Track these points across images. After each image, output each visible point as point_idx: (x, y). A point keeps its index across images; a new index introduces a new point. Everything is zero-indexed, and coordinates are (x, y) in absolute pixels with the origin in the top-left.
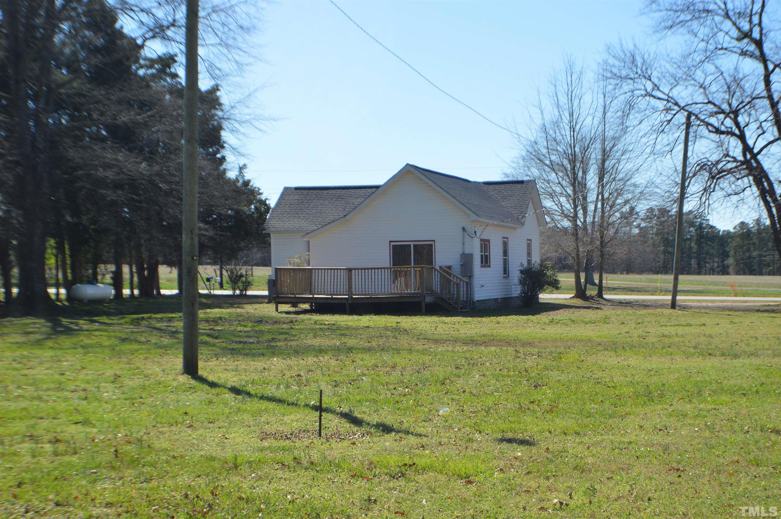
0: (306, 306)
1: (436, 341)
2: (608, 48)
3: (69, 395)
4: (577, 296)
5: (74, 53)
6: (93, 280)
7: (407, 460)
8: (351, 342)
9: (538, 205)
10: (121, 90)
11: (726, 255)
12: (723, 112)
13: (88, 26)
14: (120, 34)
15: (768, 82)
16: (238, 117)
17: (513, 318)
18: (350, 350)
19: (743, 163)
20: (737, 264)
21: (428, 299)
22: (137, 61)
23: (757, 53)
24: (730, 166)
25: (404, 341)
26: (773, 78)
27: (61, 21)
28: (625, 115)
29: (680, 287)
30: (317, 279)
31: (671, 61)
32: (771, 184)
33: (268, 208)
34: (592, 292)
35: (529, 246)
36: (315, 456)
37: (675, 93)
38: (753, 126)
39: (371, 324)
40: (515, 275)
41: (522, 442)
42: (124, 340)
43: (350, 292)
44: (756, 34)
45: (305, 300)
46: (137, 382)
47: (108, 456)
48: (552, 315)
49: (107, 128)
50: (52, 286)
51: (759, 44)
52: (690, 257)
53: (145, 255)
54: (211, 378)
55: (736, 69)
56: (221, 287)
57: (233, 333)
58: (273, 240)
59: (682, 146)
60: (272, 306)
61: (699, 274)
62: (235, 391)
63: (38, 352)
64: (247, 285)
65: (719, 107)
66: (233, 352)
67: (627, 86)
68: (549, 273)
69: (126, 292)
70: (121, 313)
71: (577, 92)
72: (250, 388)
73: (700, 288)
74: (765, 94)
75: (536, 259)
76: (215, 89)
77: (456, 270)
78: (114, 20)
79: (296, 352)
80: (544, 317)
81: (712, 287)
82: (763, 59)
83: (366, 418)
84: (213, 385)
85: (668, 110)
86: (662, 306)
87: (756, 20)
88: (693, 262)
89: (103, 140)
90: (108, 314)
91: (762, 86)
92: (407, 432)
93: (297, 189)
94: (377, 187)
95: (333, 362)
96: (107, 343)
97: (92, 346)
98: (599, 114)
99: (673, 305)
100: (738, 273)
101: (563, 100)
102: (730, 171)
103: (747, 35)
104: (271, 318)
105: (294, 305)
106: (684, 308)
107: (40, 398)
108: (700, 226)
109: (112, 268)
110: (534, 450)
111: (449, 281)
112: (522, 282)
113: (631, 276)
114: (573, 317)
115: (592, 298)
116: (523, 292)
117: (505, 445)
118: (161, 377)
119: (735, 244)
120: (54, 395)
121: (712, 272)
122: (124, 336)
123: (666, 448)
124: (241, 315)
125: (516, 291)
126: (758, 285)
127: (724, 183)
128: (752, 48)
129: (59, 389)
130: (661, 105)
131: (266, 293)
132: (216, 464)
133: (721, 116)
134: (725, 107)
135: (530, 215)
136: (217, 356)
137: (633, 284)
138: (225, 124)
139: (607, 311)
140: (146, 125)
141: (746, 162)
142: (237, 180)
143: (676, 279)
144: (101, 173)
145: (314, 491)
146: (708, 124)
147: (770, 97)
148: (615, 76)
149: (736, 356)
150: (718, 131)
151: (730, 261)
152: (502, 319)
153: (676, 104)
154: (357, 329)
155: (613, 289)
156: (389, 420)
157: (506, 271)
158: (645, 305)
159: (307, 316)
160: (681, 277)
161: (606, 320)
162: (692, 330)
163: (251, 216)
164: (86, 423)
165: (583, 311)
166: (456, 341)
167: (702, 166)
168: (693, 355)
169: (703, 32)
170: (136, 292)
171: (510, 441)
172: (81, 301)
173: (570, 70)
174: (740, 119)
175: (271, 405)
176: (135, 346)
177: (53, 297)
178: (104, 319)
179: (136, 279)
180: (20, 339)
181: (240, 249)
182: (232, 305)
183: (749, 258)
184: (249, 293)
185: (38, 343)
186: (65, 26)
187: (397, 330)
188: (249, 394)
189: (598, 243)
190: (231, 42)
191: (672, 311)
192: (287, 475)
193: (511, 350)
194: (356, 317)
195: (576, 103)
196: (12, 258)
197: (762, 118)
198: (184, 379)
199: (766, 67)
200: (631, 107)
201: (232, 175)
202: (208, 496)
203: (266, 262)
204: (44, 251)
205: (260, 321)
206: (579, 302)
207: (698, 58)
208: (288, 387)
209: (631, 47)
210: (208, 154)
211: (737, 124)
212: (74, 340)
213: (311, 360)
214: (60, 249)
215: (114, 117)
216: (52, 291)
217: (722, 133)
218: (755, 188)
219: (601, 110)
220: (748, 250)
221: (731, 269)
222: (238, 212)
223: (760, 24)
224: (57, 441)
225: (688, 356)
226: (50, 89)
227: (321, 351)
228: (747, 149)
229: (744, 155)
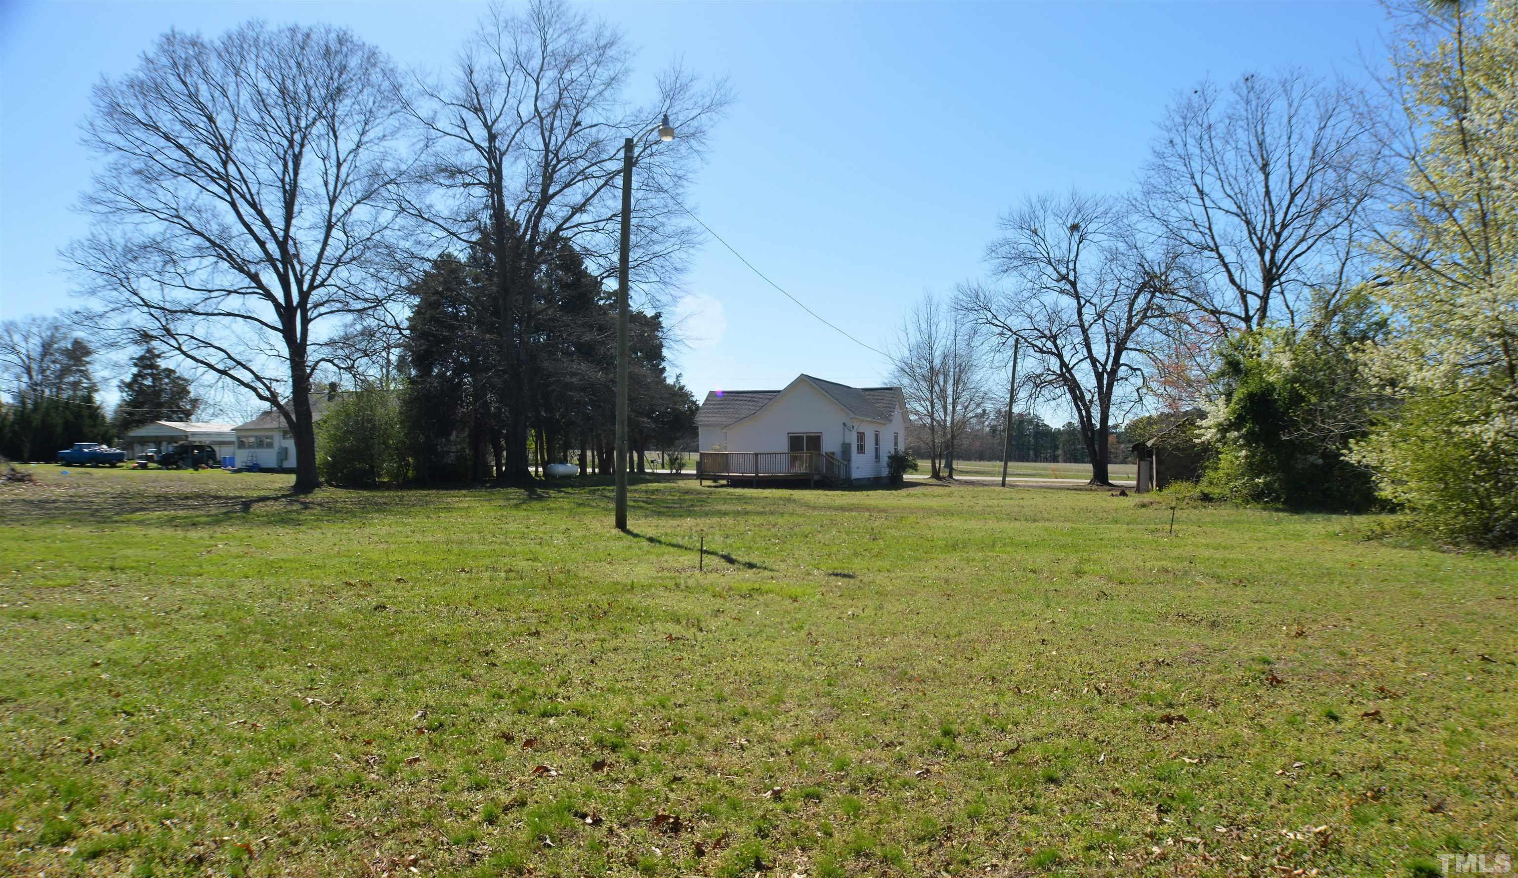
0: (724, 482)
1: (815, 508)
2: (958, 287)
3: (529, 541)
4: (932, 477)
5: (550, 288)
6: (564, 461)
7: (757, 586)
8: (749, 508)
9: (903, 405)
10: (584, 317)
11: (1056, 447)
12: (1045, 336)
13: (560, 267)
14: (585, 274)
15: (1080, 314)
16: (672, 337)
17: (880, 492)
18: (747, 513)
19: (1060, 376)
20: (1065, 455)
21: (816, 478)
22: (598, 293)
23: (1072, 291)
24: (1050, 378)
25: (790, 507)
26: (1083, 310)
27: (540, 264)
28: (971, 338)
29: (1008, 470)
30: (733, 462)
31: (1007, 298)
32: (1082, 393)
33: (698, 408)
34: (944, 473)
35: (896, 438)
36: (691, 582)
37: (1008, 322)
38: (1068, 347)
39: (770, 495)
40: (884, 460)
41: (845, 576)
42: (580, 505)
43: (757, 472)
44: (1071, 278)
45: (723, 478)
46: (581, 533)
47: (544, 580)
48: (912, 491)
49: (574, 345)
50: (532, 465)
51: (1074, 284)
52: (1029, 449)
53: (604, 442)
54: (635, 531)
55: (1056, 304)
56: (663, 467)
57: (663, 501)
58: (701, 431)
59: (1012, 363)
60: (698, 482)
61: (1035, 461)
62: (651, 540)
63: (514, 512)
64: (682, 466)
65: (1042, 333)
66: (659, 514)
67: (972, 316)
68: (910, 458)
69: (589, 470)
70: (582, 486)
71: (935, 320)
72: (663, 539)
73: (1034, 472)
74: (1078, 323)
75: (901, 448)
76: (658, 316)
77: (838, 456)
78: (581, 263)
79: (706, 515)
80: (903, 492)
81: (1043, 472)
82: (1077, 297)
83: (740, 559)
84: (636, 536)
85: (1001, 334)
86: (997, 485)
87: (1071, 266)
88: (1031, 453)
89: (572, 354)
90: (573, 486)
91: (1076, 317)
92: (765, 568)
93: (724, 392)
94: (779, 392)
95: (731, 522)
96: (566, 506)
97: (556, 509)
98: (952, 337)
99: (1003, 484)
100: (1065, 461)
101: (924, 326)
102: (1050, 382)
103: (1064, 278)
104: (695, 490)
105: (715, 481)
106: (1012, 486)
107: (507, 544)
108: (1037, 425)
109: (578, 452)
110: (852, 581)
111: (832, 464)
112: (889, 466)
113: (982, 463)
114: (925, 492)
115: (944, 478)
116: (890, 472)
117: (833, 577)
118: (599, 529)
119: (1063, 439)
120: (518, 541)
121: (1046, 460)
122: (580, 501)
123: (946, 581)
124: (673, 488)
125: (885, 472)
126: (1078, 471)
127: (1045, 392)
128: (1068, 287)
129: (522, 537)
130: (998, 330)
131: (695, 472)
132: (619, 587)
133: (1044, 340)
134: (1047, 332)
135: (897, 414)
136: (646, 516)
137: (982, 469)
138: (665, 343)
139: (954, 488)
140: (603, 343)
141: (1062, 375)
142: (674, 386)
143: (1006, 464)
144: (568, 379)
145: (683, 605)
146: (1034, 346)
147: (1082, 326)
148: (963, 308)
149: (1035, 521)
150: (1041, 351)
151: (1060, 452)
152: (871, 493)
153: (1010, 330)
154: (757, 498)
155: (962, 472)
156: (755, 560)
157: (877, 456)
158: (983, 484)
159: (724, 489)
160: (1009, 464)
161: (950, 495)
162: (1012, 502)
163: (685, 413)
164: (535, 559)
165: (935, 488)
166: (829, 508)
167: (1028, 378)
168: (1002, 519)
169: (1030, 274)
170: (597, 470)
171: (837, 575)
172: (554, 477)
173: (929, 301)
174: (1058, 342)
175: (671, 549)
176: (587, 509)
177: (533, 474)
178: (570, 490)
179: (596, 460)
180: (502, 503)
181: (677, 439)
182: (668, 481)
183: (1075, 449)
184: (683, 472)
185: (516, 506)
186: (544, 267)
187: (789, 500)
188: (660, 542)
189: (949, 436)
190: (667, 280)
191: (1001, 488)
192: (667, 594)
193: (867, 514)
194: (760, 490)
195: (933, 328)
196: (503, 443)
197: (1076, 341)
198: (616, 532)
199: (1079, 303)
200: (975, 333)
201: (670, 381)
202: (606, 607)
203: (696, 450)
204: (525, 439)
205: (687, 492)
206: (934, 481)
207: (1026, 294)
208: (690, 537)
209: (976, 286)
210: (653, 365)
211: (1056, 346)
212: (543, 504)
213: (715, 520)
214: (539, 437)
215: (579, 337)
216: (532, 469)
217: (1045, 352)
218: (1068, 396)
219: (953, 333)
220: (1074, 444)
221: (1060, 458)
222: (674, 410)
223: (1074, 270)
224: (511, 571)
225: (999, 520)
226: (530, 316)
227: (725, 514)
228: (1063, 364)
229: (1061, 370)
